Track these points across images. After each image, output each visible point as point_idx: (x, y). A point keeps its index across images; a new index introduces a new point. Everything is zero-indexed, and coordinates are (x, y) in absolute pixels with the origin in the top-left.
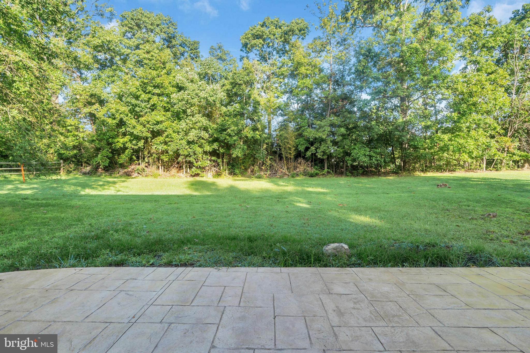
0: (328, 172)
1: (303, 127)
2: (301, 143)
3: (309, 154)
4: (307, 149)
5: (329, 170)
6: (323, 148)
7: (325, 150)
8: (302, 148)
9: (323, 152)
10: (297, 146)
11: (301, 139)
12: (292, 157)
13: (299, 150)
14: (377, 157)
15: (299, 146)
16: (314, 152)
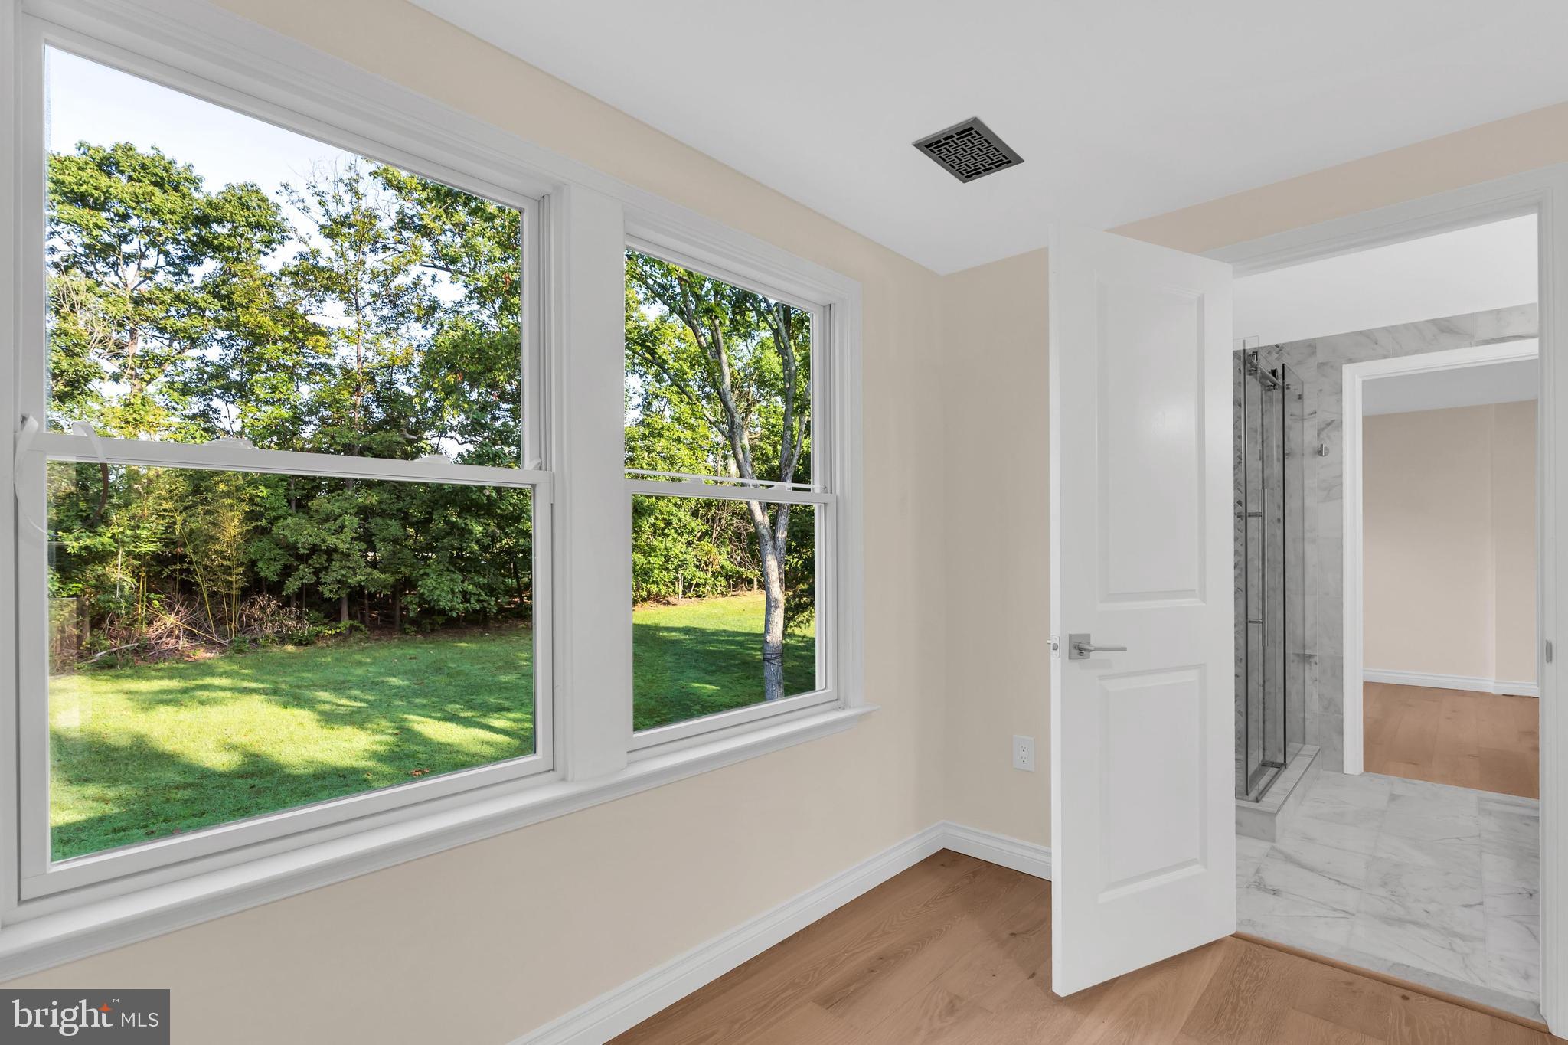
0: (352, 629)
1: (273, 509)
2: (268, 555)
3: (292, 585)
4: (287, 571)
5: (356, 623)
6: (336, 571)
7: (343, 576)
8: (269, 571)
9: (339, 582)
10: (254, 563)
11: (265, 543)
12: (233, 593)
13: (262, 574)
14: (479, 595)
15: (260, 564)
16: (310, 579)
